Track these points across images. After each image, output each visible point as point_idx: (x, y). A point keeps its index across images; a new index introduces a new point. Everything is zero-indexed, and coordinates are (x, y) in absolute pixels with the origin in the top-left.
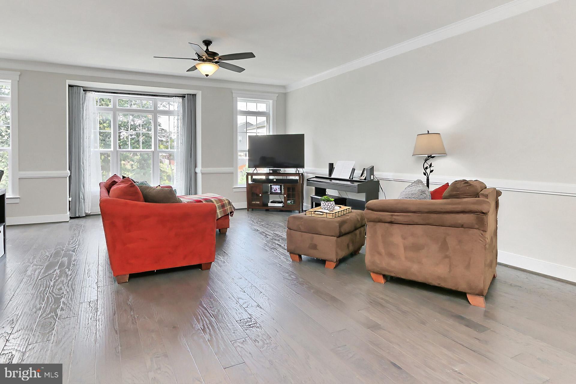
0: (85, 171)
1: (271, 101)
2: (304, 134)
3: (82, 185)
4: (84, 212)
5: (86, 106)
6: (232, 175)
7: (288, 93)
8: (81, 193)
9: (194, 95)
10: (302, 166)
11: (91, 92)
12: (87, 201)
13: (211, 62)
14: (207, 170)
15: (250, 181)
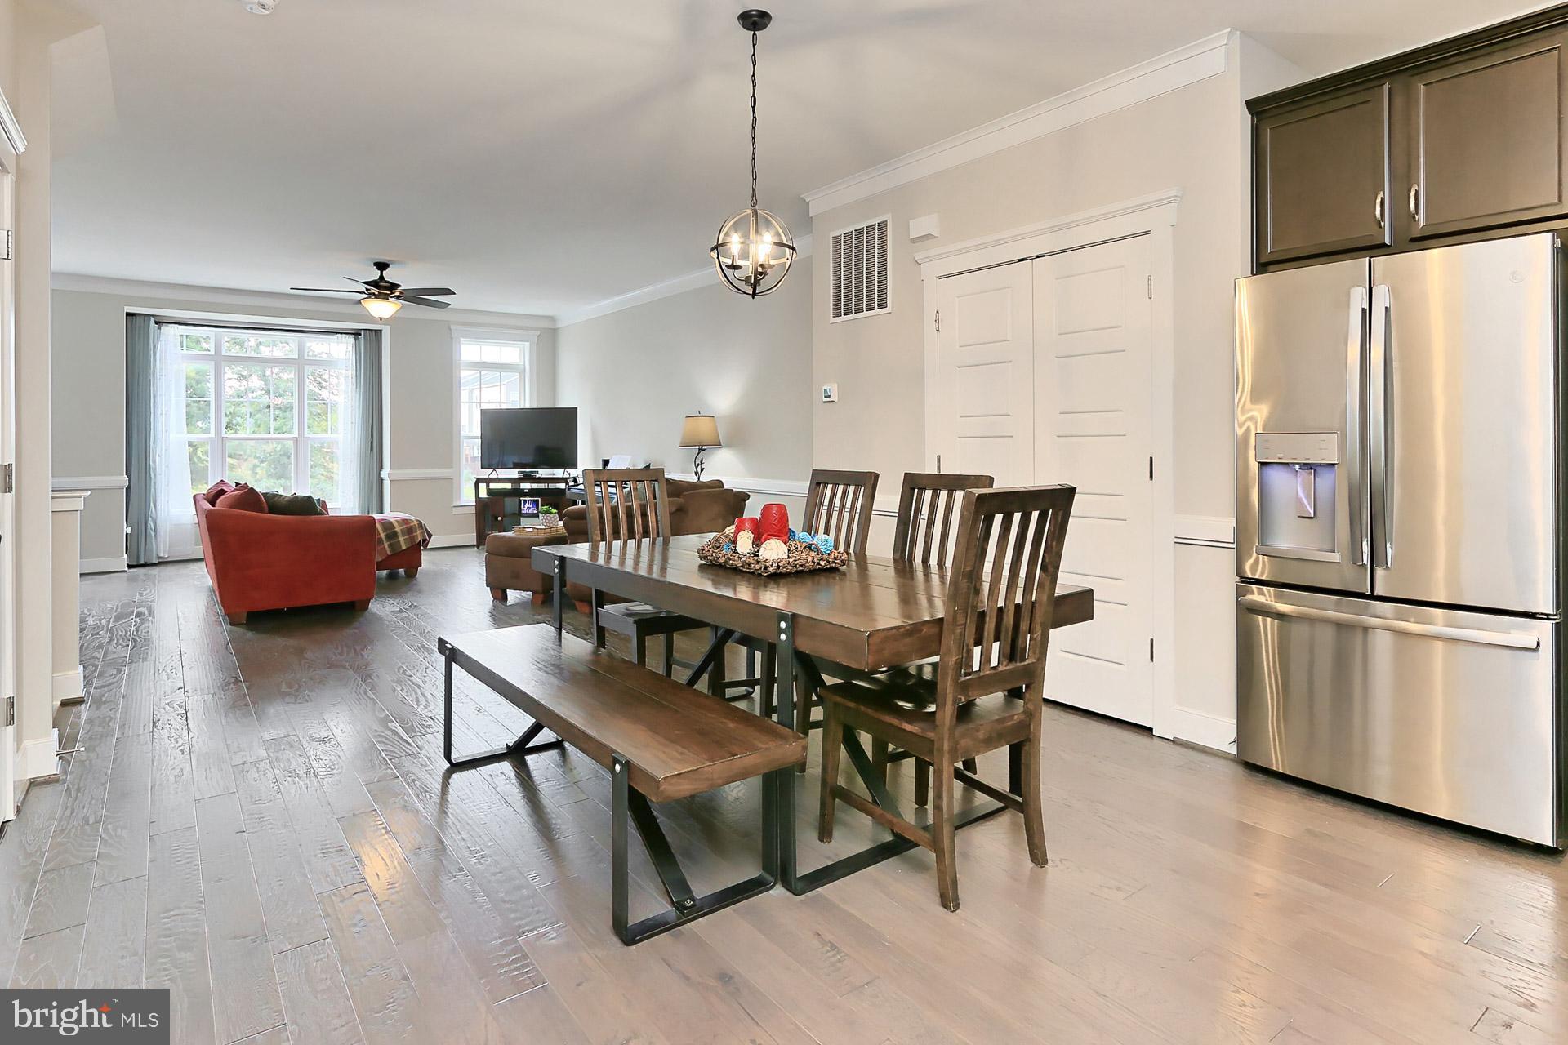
0: (158, 476)
1: (527, 344)
2: (576, 408)
3: (152, 505)
4: (154, 555)
5: (161, 352)
6: (450, 485)
7: (558, 328)
8: (150, 519)
9: (378, 332)
10: (574, 466)
11: (170, 325)
12: (162, 534)
13: (386, 297)
14: (401, 473)
15: (483, 494)
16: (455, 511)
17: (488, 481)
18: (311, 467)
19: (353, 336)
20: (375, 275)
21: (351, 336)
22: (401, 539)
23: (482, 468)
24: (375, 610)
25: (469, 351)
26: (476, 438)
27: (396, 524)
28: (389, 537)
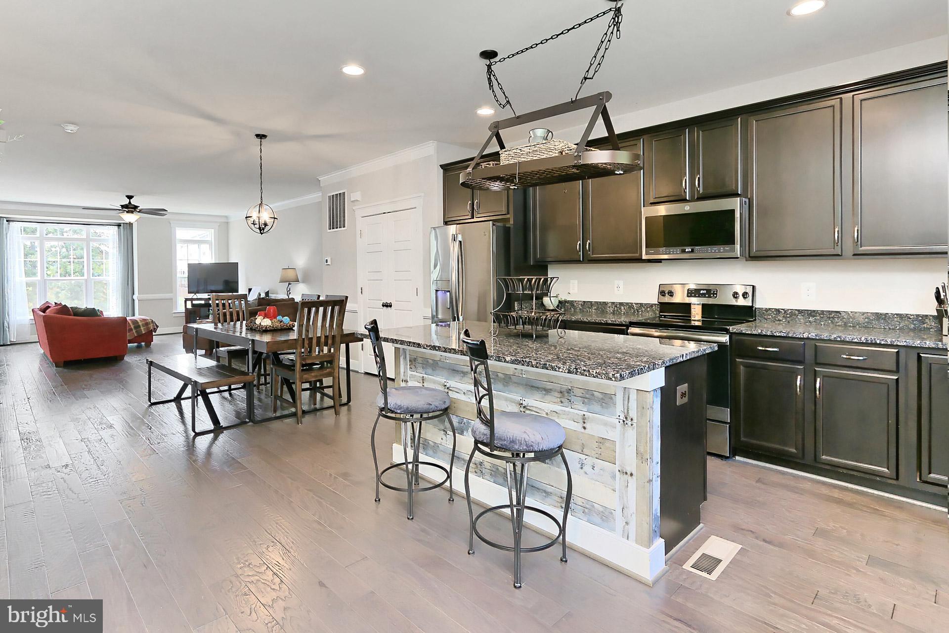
1: (213, 230)
2: (237, 263)
4: (8, 340)
5: (10, 235)
6: (171, 301)
7: (230, 223)
9: (130, 224)
10: (236, 291)
11: (15, 222)
12: (13, 330)
13: (132, 212)
14: (145, 296)
15: (189, 306)
16: (174, 315)
17: (192, 300)
18: (95, 293)
19: (117, 227)
20: (126, 201)
21: (116, 226)
22: (142, 328)
23: (189, 293)
24: (127, 360)
25: (181, 233)
26: (185, 278)
27: (139, 321)
28: (135, 328)
